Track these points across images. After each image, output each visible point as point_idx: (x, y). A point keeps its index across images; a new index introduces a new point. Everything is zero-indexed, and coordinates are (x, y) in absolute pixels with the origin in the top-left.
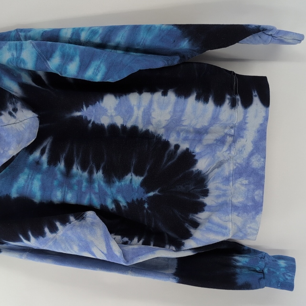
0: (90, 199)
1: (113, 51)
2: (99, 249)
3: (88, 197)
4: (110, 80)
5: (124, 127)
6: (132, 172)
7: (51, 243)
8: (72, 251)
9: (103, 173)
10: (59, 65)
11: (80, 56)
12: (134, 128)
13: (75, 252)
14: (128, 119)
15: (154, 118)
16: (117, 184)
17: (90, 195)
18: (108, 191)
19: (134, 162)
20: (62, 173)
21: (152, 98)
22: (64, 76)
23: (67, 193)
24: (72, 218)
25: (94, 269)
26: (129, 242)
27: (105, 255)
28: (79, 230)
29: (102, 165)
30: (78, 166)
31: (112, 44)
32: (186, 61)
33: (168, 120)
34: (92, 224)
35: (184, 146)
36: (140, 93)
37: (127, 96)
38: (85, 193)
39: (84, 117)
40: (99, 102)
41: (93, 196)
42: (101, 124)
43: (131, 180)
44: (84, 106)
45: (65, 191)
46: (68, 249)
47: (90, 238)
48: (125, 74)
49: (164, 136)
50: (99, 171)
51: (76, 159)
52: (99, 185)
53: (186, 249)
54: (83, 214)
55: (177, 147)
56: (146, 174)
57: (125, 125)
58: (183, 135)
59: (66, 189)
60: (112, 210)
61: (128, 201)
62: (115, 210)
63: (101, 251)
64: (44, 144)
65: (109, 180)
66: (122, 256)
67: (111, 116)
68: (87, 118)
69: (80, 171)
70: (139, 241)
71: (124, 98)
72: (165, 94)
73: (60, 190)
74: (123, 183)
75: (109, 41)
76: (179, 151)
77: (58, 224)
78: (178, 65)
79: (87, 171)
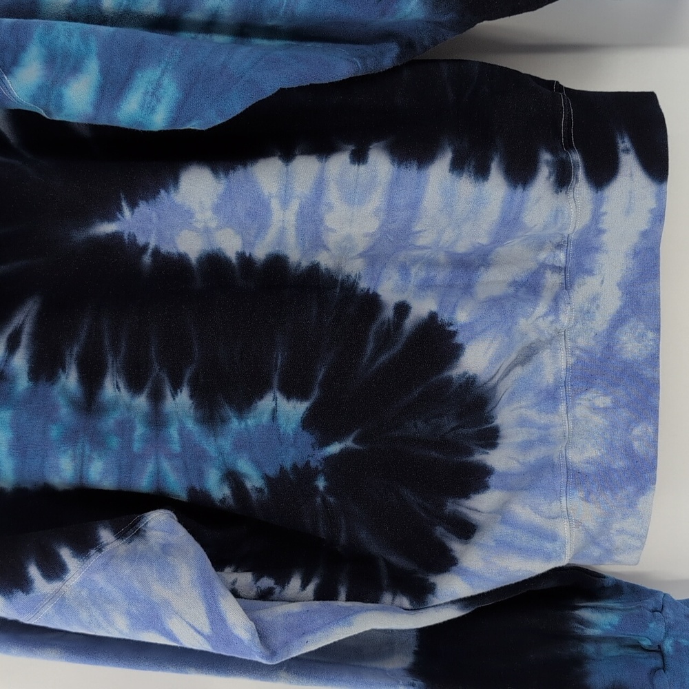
0: (158, 473)
1: (201, 36)
2: (187, 623)
3: (150, 467)
4: (194, 125)
5: (246, 261)
6: (275, 389)
7: (48, 609)
8: (110, 629)
9: (191, 397)
10: (40, 88)
11: (100, 56)
12: (277, 262)
13: (120, 632)
14: (256, 237)
15: (333, 231)
16: (235, 424)
17: (157, 463)
18: (209, 446)
19: (279, 360)
20: (73, 402)
21: (322, 171)
22: (57, 118)
23: (90, 459)
24: (105, 535)
25: (181, 672)
26: (278, 589)
27: (207, 638)
28: (126, 570)
29: (188, 374)
30: (119, 380)
31: (196, 15)
32: (417, 58)
33: (372, 235)
34: (166, 548)
35: (422, 308)
36: (288, 157)
37: (249, 168)
38: (142, 457)
39: (126, 237)
40: (167, 191)
41: (166, 466)
42: (180, 255)
43: (275, 411)
44: (124, 204)
45: (83, 455)
46: (99, 626)
47: (159, 591)
48: (236, 105)
49: (363, 279)
50: (179, 390)
51: (110, 359)
52: (182, 431)
53: (442, 602)
54: (139, 521)
55: (402, 309)
56: (316, 393)
57: (247, 255)
58: (417, 273)
59: (87, 448)
60: (223, 501)
61: (268, 472)
62: (231, 501)
63: (193, 627)
64: (17, 321)
65: (209, 415)
66: (257, 640)
67: (207, 231)
68: (136, 240)
69: (124, 394)
70: (304, 586)
71: (239, 174)
72: (359, 157)
73: (70, 452)
74: (251, 422)
75: (187, 8)
76: (410, 323)
77: (65, 554)
78: (394, 71)
79: (146, 391)
